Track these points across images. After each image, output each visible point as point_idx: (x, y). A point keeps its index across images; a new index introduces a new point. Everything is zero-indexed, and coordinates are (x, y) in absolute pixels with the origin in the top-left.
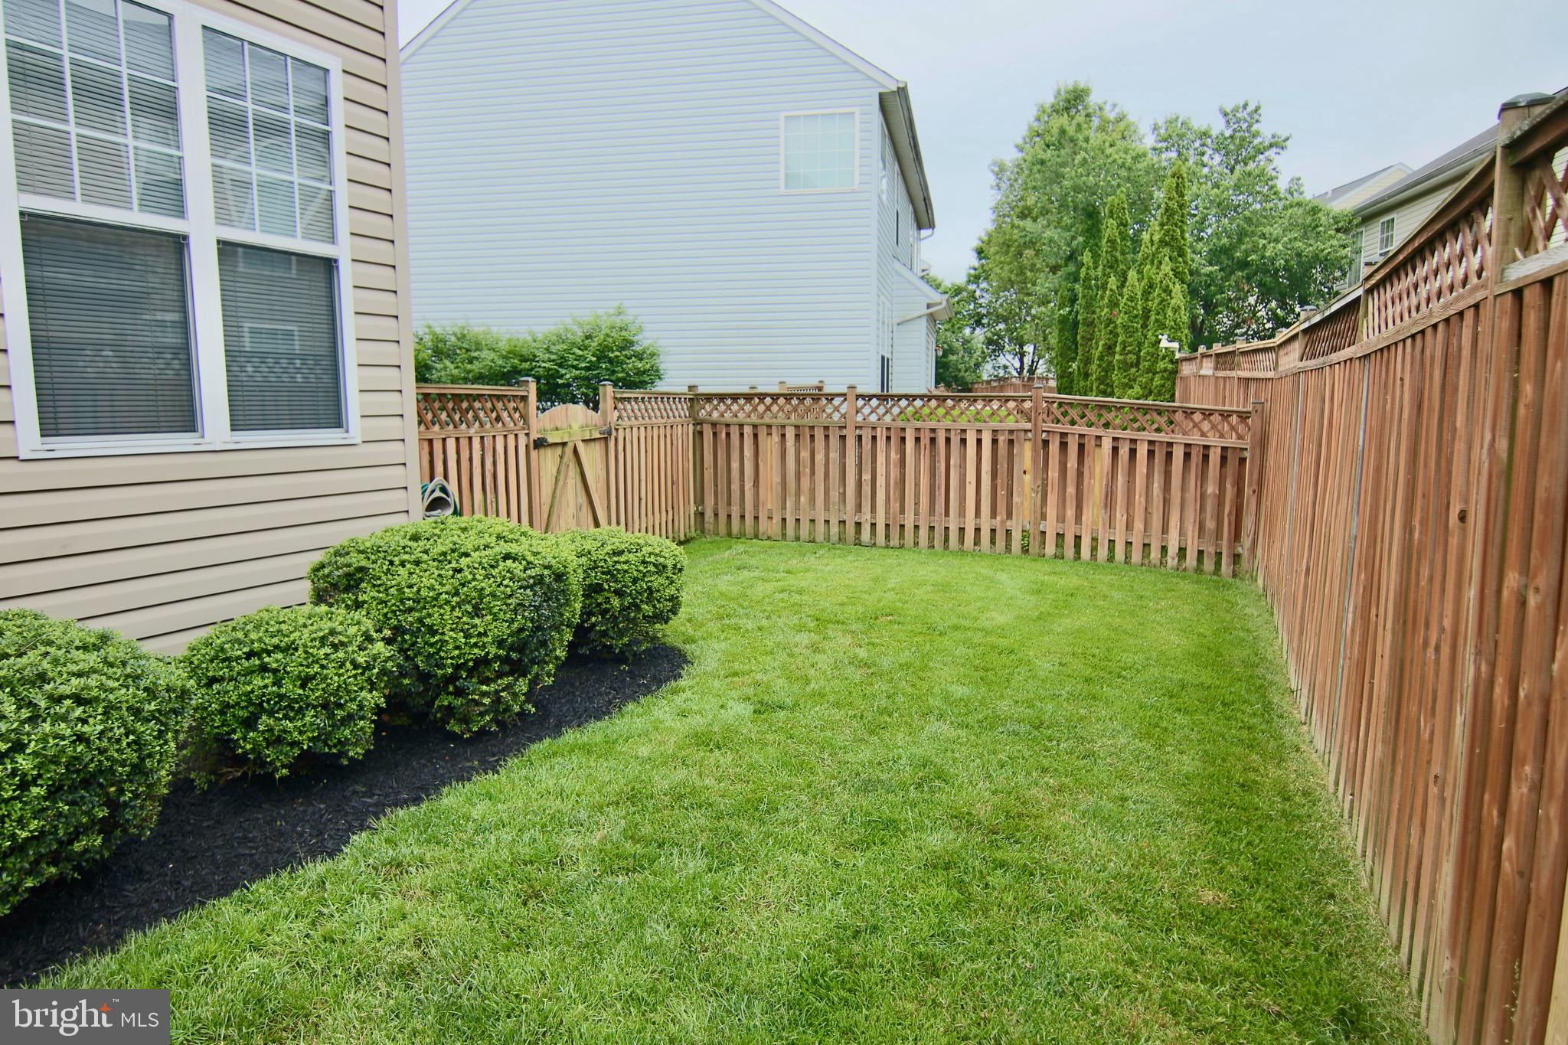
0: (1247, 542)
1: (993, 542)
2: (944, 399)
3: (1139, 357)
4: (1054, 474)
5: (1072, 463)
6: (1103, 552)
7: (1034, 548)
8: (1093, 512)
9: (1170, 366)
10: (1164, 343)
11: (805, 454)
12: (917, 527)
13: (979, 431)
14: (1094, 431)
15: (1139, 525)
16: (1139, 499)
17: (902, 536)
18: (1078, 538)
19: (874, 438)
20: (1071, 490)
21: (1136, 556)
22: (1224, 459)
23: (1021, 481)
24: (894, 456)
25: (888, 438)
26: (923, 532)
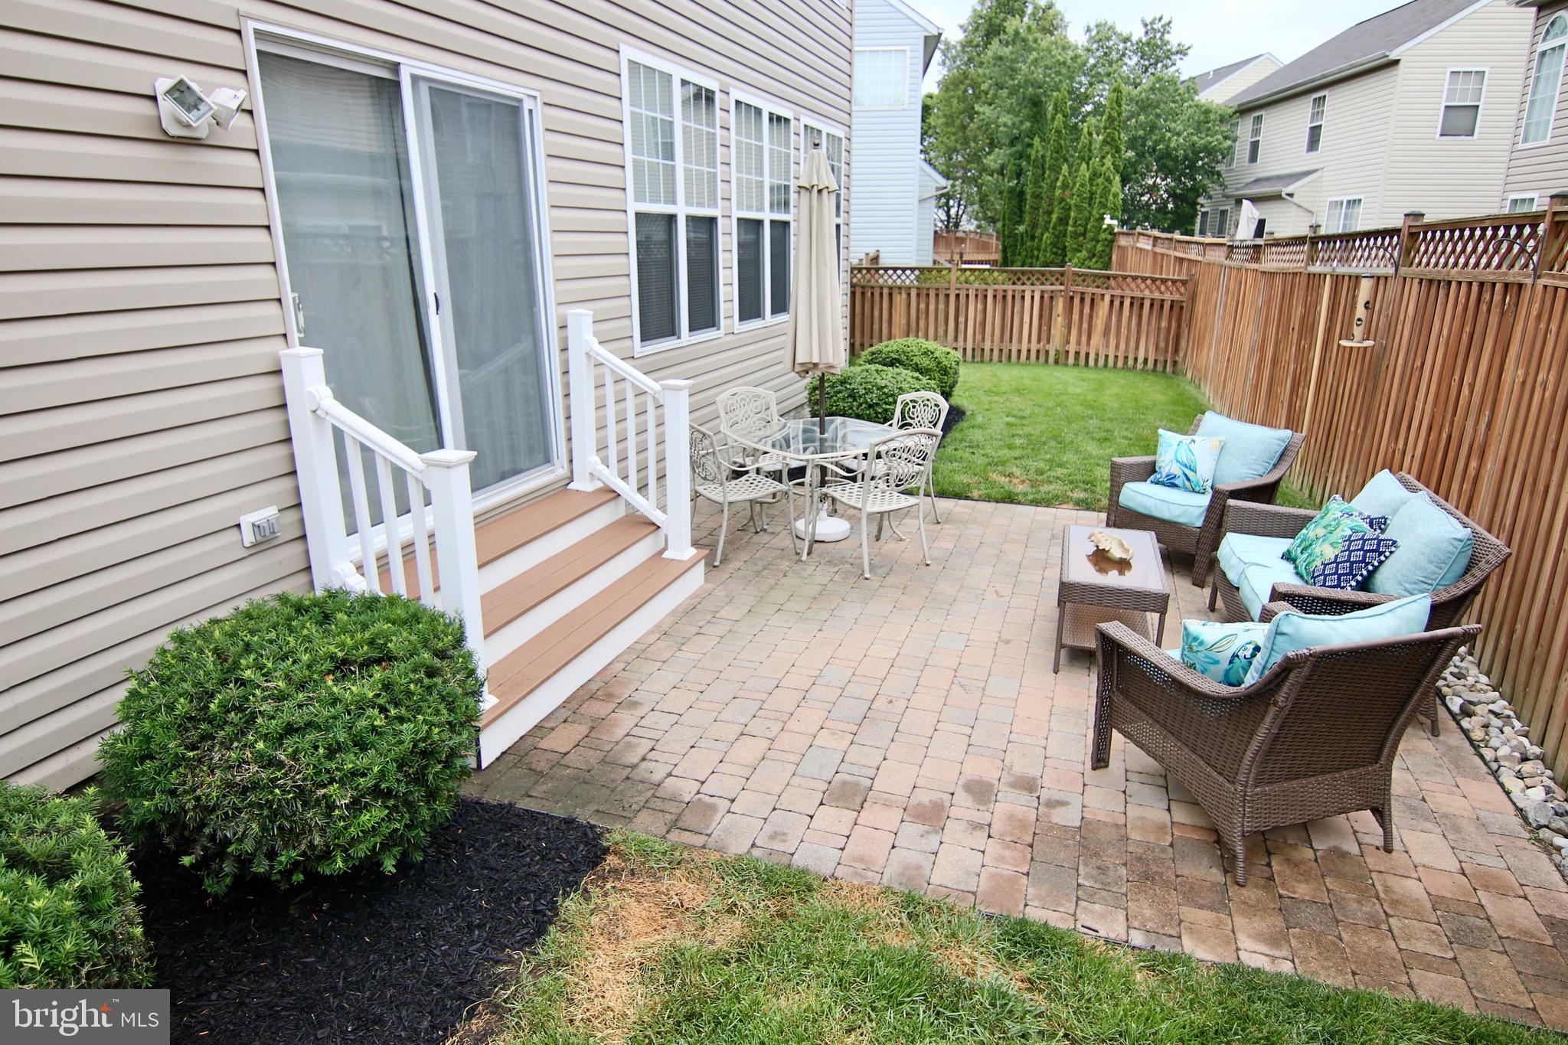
0: (1181, 354)
1: (1038, 358)
2: (993, 271)
3: (1086, 229)
4: (1076, 316)
5: (1087, 310)
6: (1101, 362)
7: (1062, 359)
8: (1097, 339)
9: (1109, 237)
10: (1108, 220)
11: (922, 306)
12: (992, 350)
13: (1033, 291)
14: (1099, 291)
15: (1122, 346)
16: (1124, 331)
17: (982, 356)
18: (1087, 354)
19: (967, 296)
20: (1085, 326)
21: (1120, 364)
22: (1172, 307)
23: (1056, 320)
24: (980, 306)
25: (976, 296)
26: (996, 353)
